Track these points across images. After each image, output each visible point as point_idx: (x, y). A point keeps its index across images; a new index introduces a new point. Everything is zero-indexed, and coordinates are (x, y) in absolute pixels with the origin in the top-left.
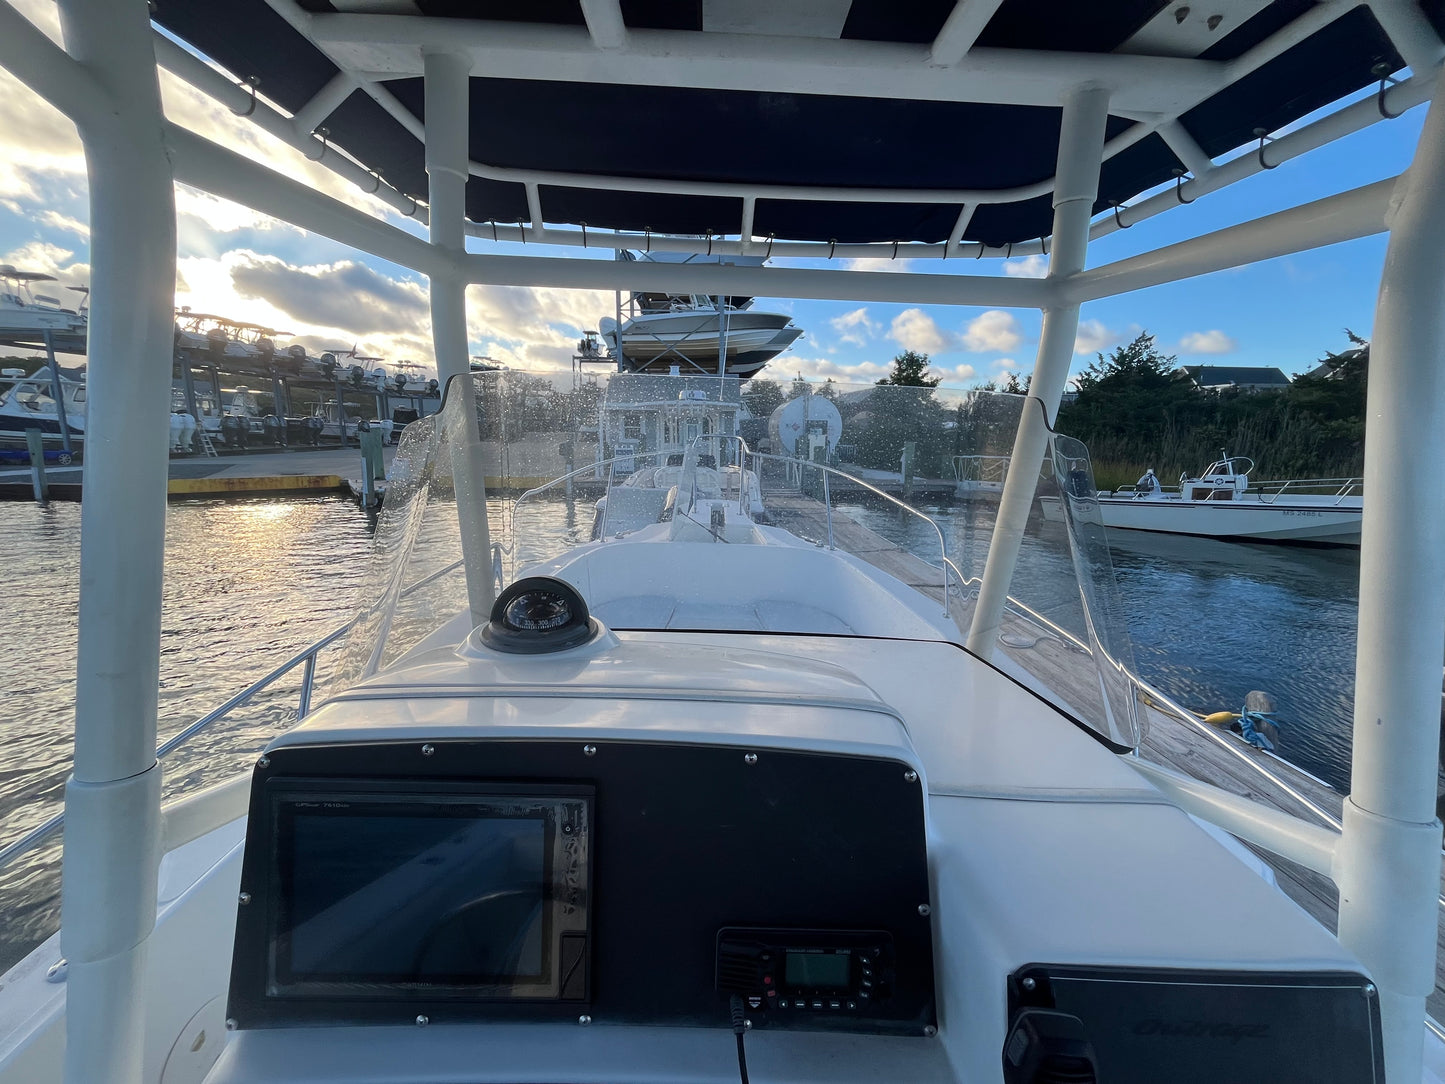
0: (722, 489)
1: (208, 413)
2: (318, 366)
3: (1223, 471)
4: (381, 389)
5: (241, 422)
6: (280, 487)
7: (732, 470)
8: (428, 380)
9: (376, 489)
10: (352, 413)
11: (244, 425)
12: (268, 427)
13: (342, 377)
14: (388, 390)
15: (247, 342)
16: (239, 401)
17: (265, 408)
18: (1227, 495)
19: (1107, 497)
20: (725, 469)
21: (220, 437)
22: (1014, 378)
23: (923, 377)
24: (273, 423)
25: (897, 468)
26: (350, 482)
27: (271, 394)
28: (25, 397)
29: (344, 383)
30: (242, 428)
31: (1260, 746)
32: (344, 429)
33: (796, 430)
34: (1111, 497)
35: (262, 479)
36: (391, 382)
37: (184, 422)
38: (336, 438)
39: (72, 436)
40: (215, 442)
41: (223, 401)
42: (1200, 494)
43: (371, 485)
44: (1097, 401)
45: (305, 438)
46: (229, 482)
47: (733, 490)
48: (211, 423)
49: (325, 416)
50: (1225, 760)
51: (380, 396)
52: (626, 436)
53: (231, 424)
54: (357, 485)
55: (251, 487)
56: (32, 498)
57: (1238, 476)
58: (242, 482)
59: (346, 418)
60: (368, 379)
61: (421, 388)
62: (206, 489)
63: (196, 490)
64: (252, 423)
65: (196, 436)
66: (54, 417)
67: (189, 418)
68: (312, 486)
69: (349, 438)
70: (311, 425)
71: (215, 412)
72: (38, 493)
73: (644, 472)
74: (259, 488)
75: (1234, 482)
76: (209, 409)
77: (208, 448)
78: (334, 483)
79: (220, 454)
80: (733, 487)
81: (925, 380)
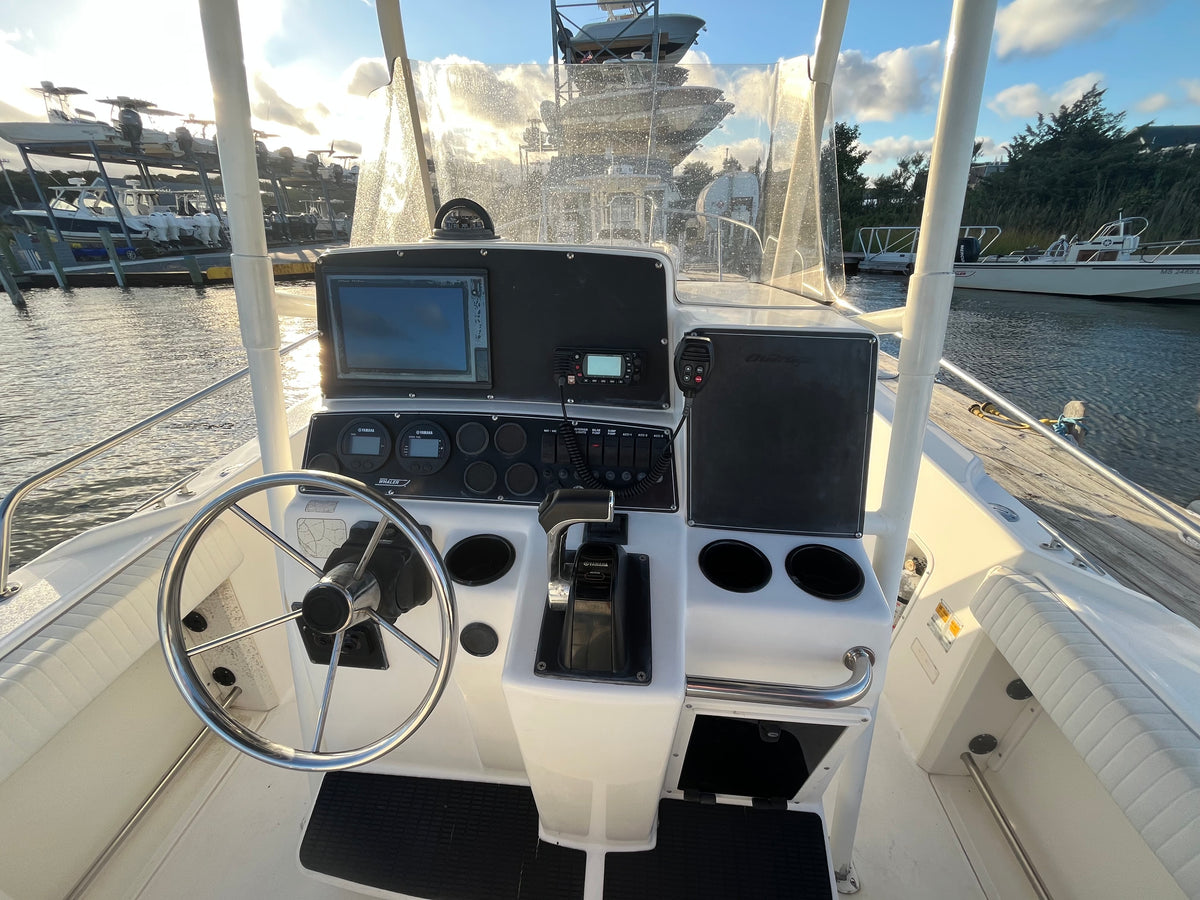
2: (305, 166)
3: (1114, 232)
13: (326, 176)
17: (269, 206)
18: (1112, 256)
19: (988, 261)
23: (851, 151)
24: (278, 220)
27: (272, 194)
28: (91, 203)
29: (328, 182)
32: (333, 224)
33: (721, 208)
37: (211, 221)
38: (328, 232)
39: (132, 236)
45: (305, 233)
49: (317, 213)
50: (1031, 454)
56: (116, 285)
57: (1128, 237)
60: (347, 177)
66: (115, 219)
67: (214, 217)
69: (339, 232)
70: (308, 221)
72: (119, 281)
75: (1122, 243)
81: (853, 154)
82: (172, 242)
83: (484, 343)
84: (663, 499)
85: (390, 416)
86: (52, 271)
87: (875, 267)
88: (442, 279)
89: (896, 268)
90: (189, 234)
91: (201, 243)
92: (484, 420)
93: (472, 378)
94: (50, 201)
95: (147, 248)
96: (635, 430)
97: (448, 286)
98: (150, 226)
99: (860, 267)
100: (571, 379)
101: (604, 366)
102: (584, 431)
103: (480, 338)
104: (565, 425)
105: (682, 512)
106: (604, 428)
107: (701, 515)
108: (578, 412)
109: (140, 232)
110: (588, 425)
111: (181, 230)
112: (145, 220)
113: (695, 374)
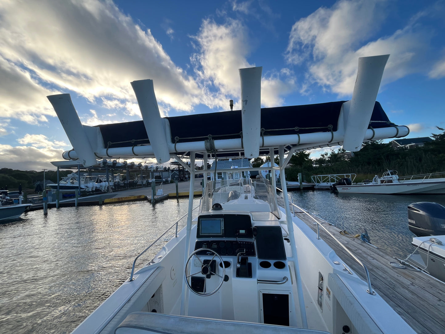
0: (244, 191)
1: (110, 181)
2: (137, 166)
3: (388, 175)
4: (152, 171)
5: (118, 183)
6: (130, 199)
7: (247, 186)
8: (164, 167)
9: (155, 198)
10: (144, 178)
11: (119, 183)
12: (124, 184)
13: (143, 169)
14: (154, 171)
15: (121, 162)
16: (118, 177)
17: (124, 179)
18: (391, 181)
19: (355, 185)
20: (245, 186)
21: (113, 187)
22: (333, 151)
23: (305, 152)
24: (126, 182)
25: (297, 180)
26: (147, 196)
27: (126, 175)
28: (71, 181)
29: (143, 170)
30: (118, 184)
31: (365, 241)
32: (142, 182)
33: (266, 172)
34: (356, 185)
35: (126, 197)
36: (155, 169)
37: (106, 184)
38: (140, 185)
39: (81, 190)
40: (112, 188)
41: (114, 177)
42: (382, 182)
43: (154, 197)
44: (360, 155)
45: (133, 186)
46: (119, 199)
47: (248, 191)
48: (112, 184)
49: (138, 180)
50: (355, 244)
51: (152, 173)
52: (218, 178)
53: (116, 183)
54: (149, 197)
55: (123, 200)
56: (74, 206)
57: (393, 176)
58: (121, 198)
59: (143, 179)
60: (149, 168)
61: (162, 169)
62: (113, 201)
63: (111, 201)
64: (121, 183)
65: (108, 188)
66: (78, 185)
67: (107, 183)
68: (138, 198)
69: (144, 185)
70: (135, 182)
71: (112, 181)
72: (76, 205)
73: (223, 189)
74: (125, 200)
75: (392, 178)
76: (111, 180)
77: (111, 190)
78: (143, 197)
79: (113, 192)
80: (248, 190)
81: (306, 153)
82: (92, 191)
83: (223, 229)
84: (253, 254)
85: (209, 241)
86: (56, 202)
87: (320, 188)
88: (217, 219)
89: (327, 188)
90: (98, 188)
91: (101, 191)
92: (224, 241)
93: (221, 234)
94: (60, 181)
95: (84, 193)
96: (248, 242)
97: (218, 220)
98: (87, 187)
99: (315, 188)
100: (237, 234)
101: (242, 232)
102: (240, 243)
103: (223, 228)
104: (237, 242)
105: (257, 257)
106: (243, 242)
107: (260, 257)
108: (239, 239)
109: (84, 189)
110: (241, 242)
111: (96, 187)
112: (86, 185)
113: (255, 233)
